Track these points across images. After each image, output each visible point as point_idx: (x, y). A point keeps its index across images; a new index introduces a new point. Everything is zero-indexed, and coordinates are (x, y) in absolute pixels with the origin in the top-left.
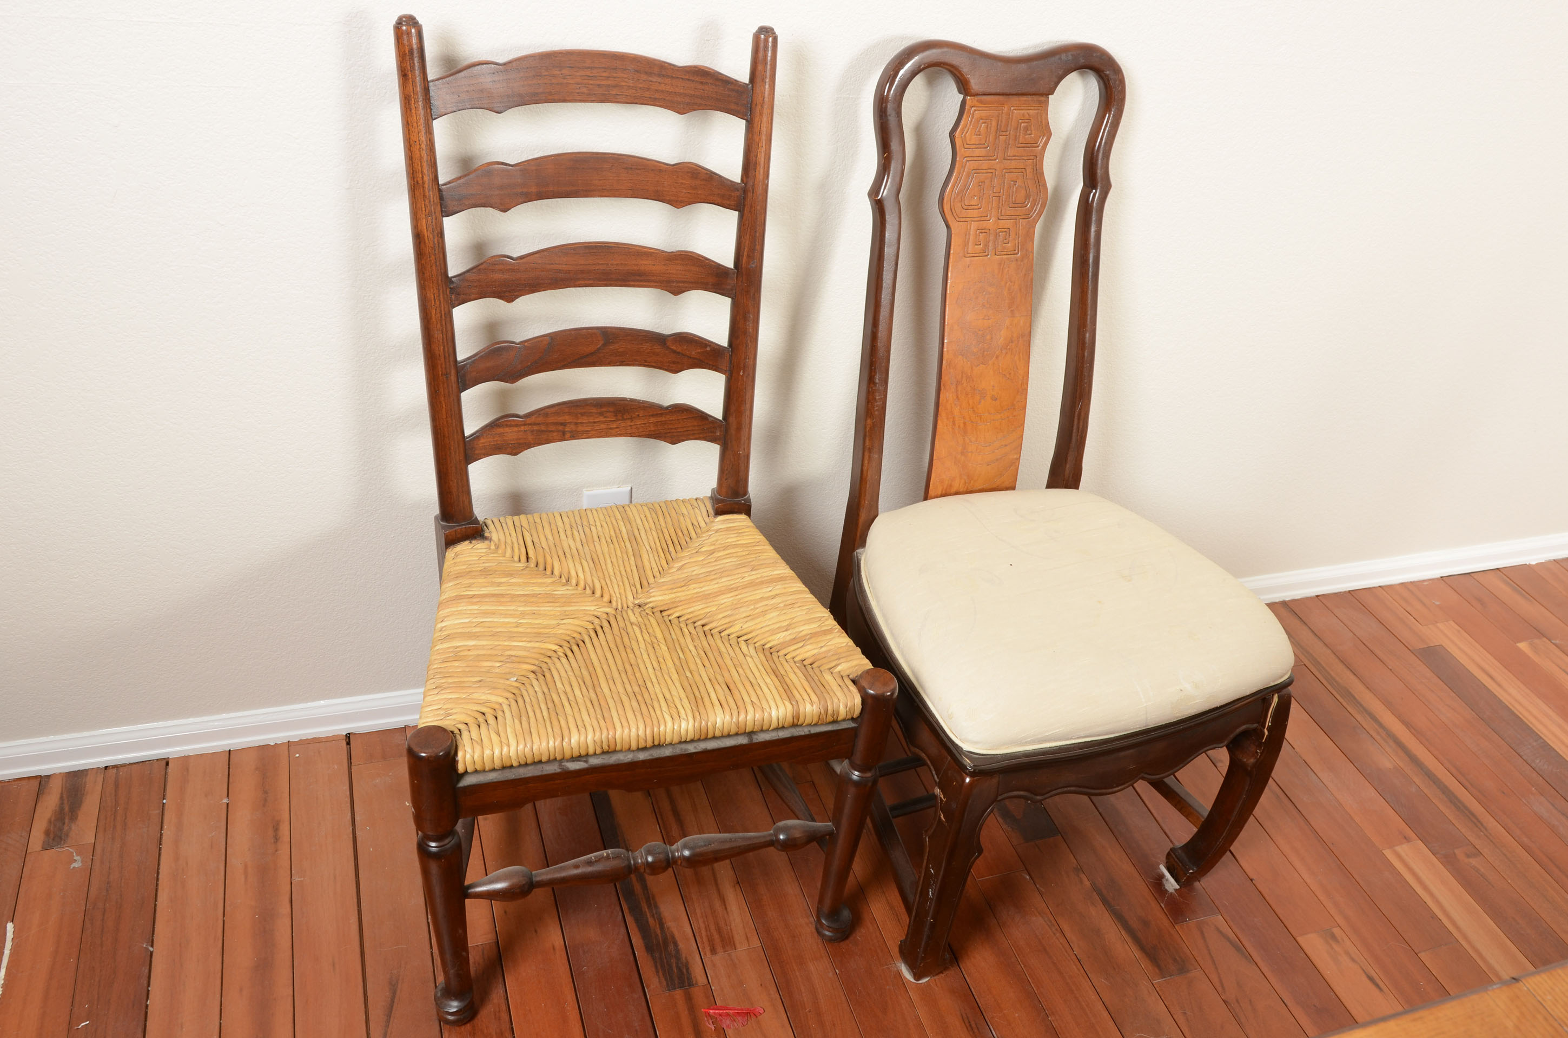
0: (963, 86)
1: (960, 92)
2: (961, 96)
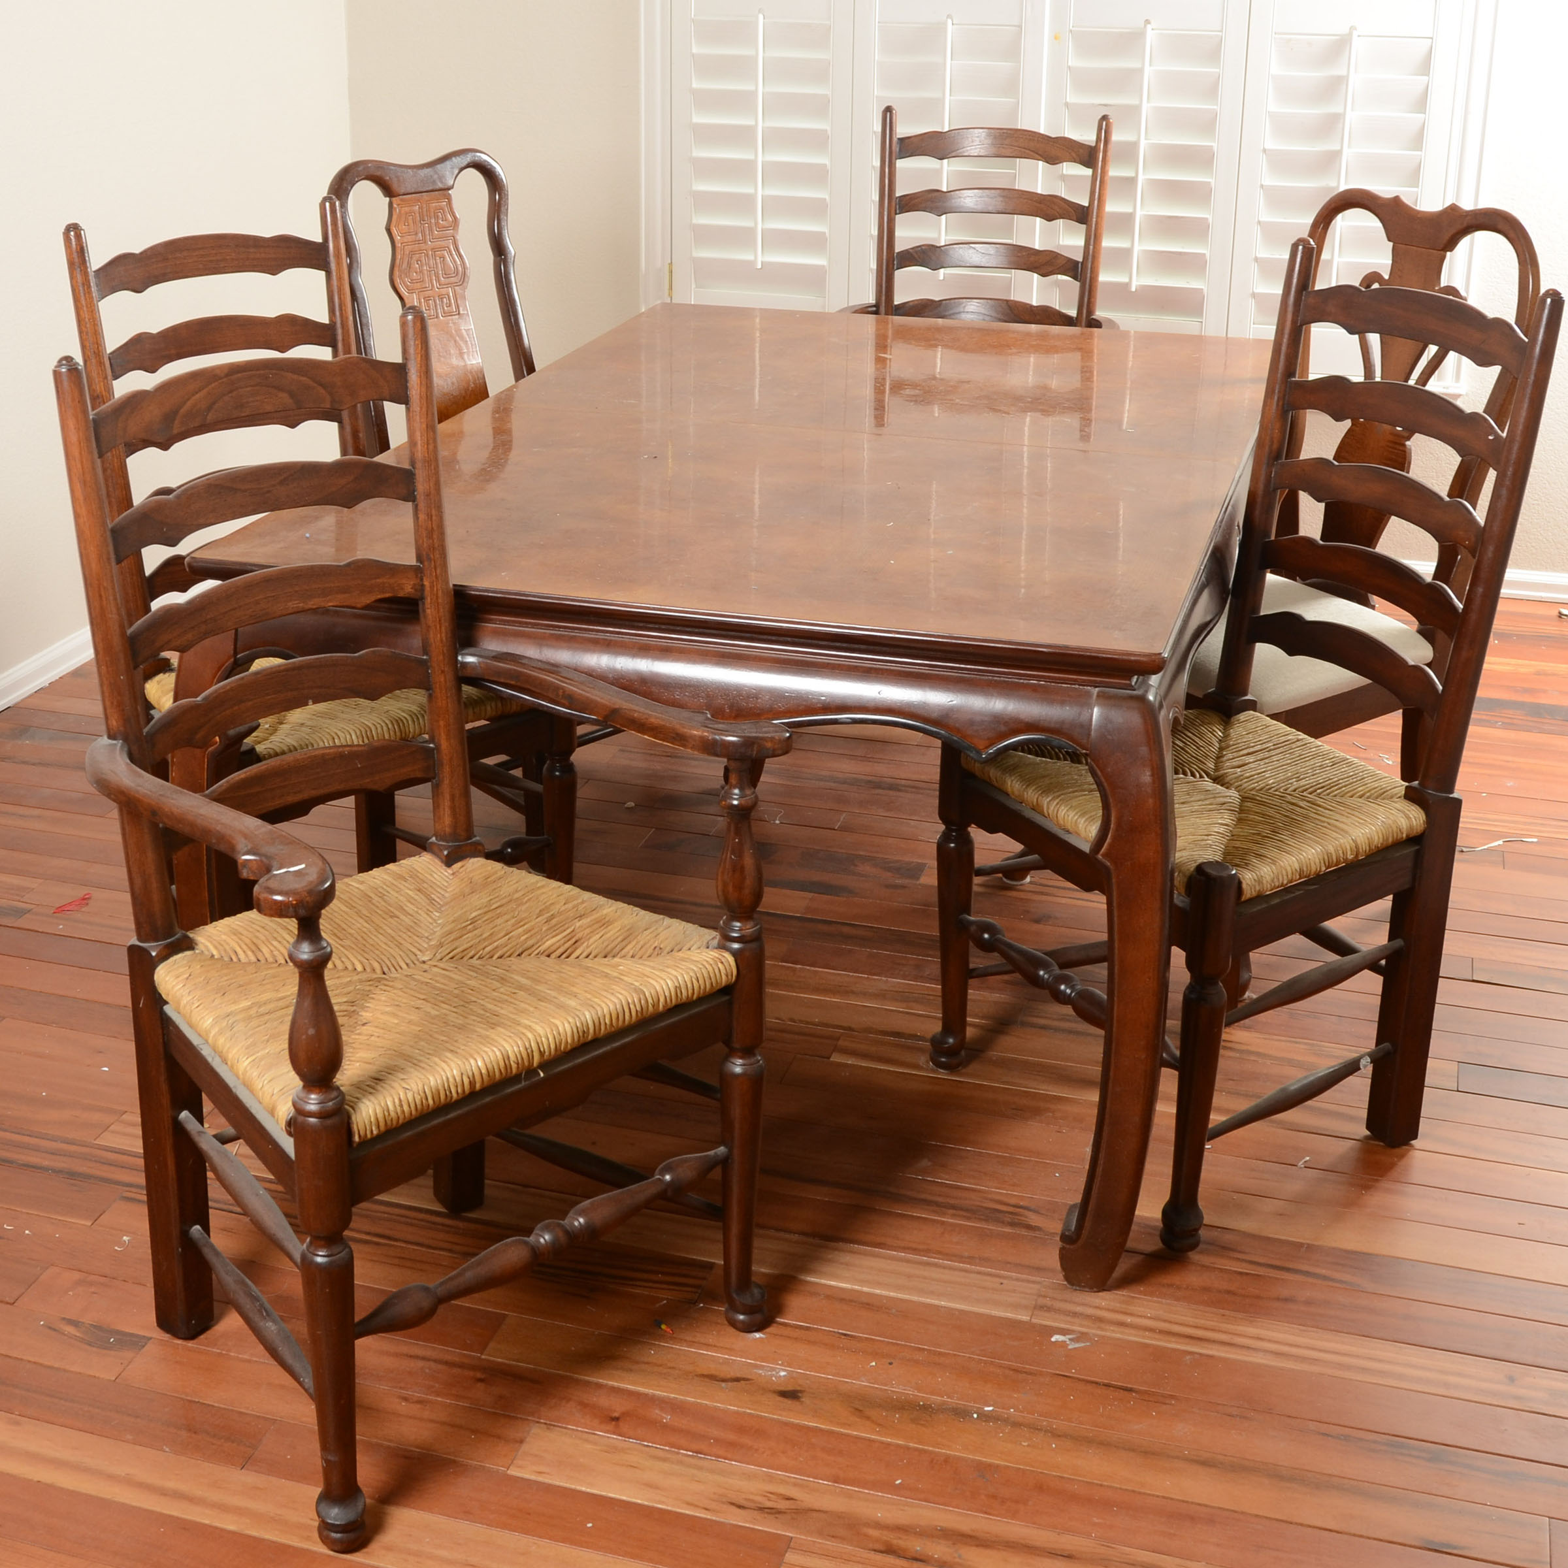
0: (387, 189)
1: (385, 196)
2: (388, 199)
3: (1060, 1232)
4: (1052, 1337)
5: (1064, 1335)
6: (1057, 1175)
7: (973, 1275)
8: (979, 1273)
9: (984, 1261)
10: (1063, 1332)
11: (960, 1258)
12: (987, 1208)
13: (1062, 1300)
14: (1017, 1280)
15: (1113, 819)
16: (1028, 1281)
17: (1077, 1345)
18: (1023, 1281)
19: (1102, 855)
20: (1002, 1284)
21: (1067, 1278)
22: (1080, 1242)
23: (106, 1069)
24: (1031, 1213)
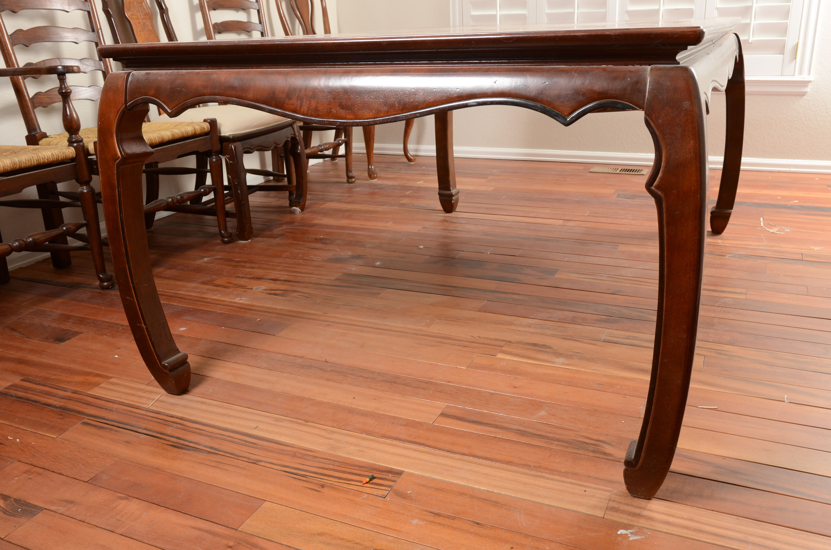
3: (624, 458)
4: (618, 531)
5: (627, 530)
6: (623, 422)
7: (566, 485)
8: (571, 483)
9: (574, 475)
10: (626, 527)
11: (559, 473)
12: (579, 441)
13: (625, 504)
14: (595, 488)
15: (663, 159)
16: (603, 490)
17: (635, 538)
18: (599, 489)
19: (655, 187)
20: (585, 491)
21: (629, 489)
22: (637, 468)
23: (117, 356)
24: (606, 445)
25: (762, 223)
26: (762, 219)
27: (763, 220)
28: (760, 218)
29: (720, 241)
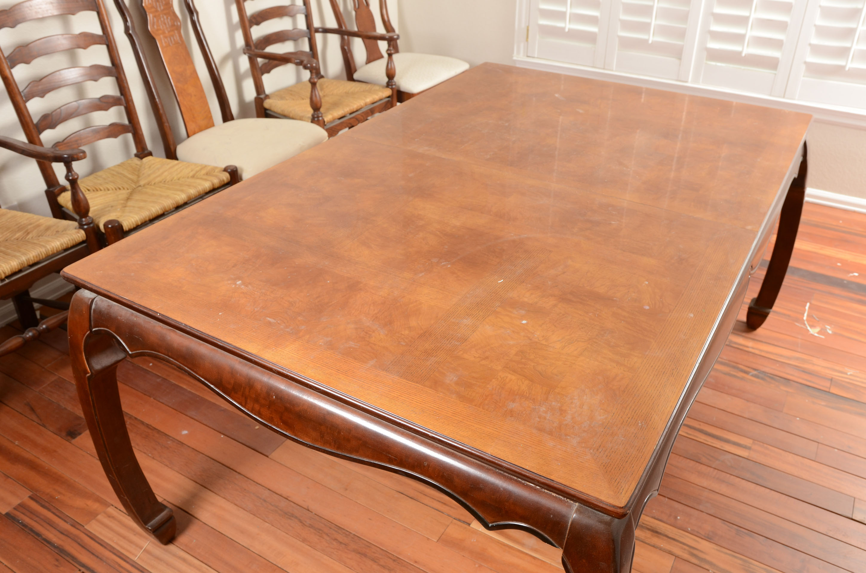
25: (806, 315)
26: (808, 304)
27: (809, 308)
28: (807, 303)
29: (750, 344)
